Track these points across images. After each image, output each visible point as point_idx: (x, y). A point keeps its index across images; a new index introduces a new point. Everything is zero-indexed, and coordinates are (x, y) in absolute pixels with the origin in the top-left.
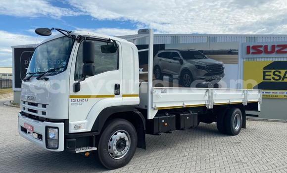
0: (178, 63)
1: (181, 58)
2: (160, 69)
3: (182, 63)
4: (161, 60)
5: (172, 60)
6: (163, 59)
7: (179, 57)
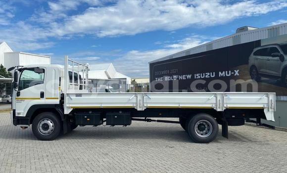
0: (278, 60)
1: (282, 53)
2: (256, 69)
3: (282, 59)
4: (257, 59)
5: (270, 58)
6: (259, 57)
7: (279, 52)
